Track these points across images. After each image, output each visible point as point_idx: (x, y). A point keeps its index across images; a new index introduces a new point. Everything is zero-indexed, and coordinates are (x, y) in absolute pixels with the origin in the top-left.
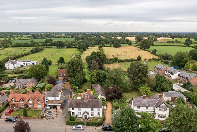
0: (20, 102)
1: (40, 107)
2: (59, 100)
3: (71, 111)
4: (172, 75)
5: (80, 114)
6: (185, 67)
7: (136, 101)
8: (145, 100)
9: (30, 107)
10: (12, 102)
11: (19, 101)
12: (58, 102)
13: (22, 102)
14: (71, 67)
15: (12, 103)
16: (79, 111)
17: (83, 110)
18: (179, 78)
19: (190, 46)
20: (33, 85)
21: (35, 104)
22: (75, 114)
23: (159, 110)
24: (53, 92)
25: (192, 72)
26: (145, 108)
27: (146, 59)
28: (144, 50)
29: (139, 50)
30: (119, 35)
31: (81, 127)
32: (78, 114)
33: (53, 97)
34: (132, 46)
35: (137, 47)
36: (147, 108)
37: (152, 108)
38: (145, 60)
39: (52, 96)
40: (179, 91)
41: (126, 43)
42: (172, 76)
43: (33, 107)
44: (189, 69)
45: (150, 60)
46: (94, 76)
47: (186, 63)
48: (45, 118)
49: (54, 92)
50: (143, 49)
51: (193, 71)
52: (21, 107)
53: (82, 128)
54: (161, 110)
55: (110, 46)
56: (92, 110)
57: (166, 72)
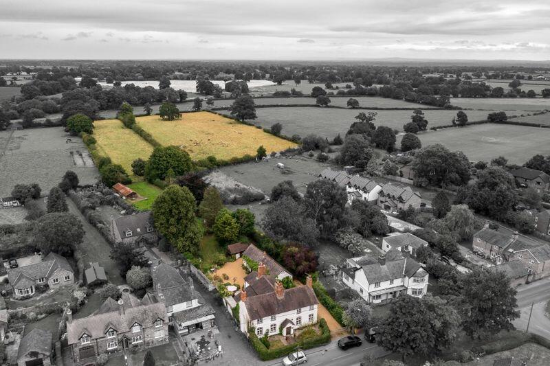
0: (104, 337)
1: (162, 336)
2: (199, 307)
3: (256, 325)
4: (365, 192)
5: (273, 327)
6: (369, 168)
7: (370, 272)
8: (385, 267)
9: (136, 342)
10: (83, 344)
11: (102, 335)
12: (199, 312)
13: (111, 337)
14: (171, 211)
15: (81, 347)
16: (273, 322)
17: (280, 318)
18: (382, 199)
19: (329, 105)
20: (68, 277)
21: (148, 332)
22: (264, 331)
23: (415, 281)
24: (179, 290)
25: (383, 177)
26: (389, 282)
27: (276, 154)
28: (245, 123)
29: (231, 123)
30: (143, 74)
31: (302, 357)
32: (270, 329)
33: (185, 304)
34: (204, 111)
35: (220, 115)
36: (392, 282)
37: (400, 280)
38: (273, 154)
39: (181, 301)
40: (407, 231)
41: (179, 100)
42: (364, 195)
43: (142, 341)
44: (377, 172)
45: (282, 154)
46: (230, 224)
47: (368, 160)
48: (198, 361)
49: (181, 289)
50: (238, 120)
51: (386, 176)
52: (108, 349)
53: (305, 358)
54: (418, 281)
55: (145, 113)
56: (299, 312)
57: (350, 187)
